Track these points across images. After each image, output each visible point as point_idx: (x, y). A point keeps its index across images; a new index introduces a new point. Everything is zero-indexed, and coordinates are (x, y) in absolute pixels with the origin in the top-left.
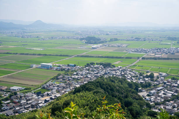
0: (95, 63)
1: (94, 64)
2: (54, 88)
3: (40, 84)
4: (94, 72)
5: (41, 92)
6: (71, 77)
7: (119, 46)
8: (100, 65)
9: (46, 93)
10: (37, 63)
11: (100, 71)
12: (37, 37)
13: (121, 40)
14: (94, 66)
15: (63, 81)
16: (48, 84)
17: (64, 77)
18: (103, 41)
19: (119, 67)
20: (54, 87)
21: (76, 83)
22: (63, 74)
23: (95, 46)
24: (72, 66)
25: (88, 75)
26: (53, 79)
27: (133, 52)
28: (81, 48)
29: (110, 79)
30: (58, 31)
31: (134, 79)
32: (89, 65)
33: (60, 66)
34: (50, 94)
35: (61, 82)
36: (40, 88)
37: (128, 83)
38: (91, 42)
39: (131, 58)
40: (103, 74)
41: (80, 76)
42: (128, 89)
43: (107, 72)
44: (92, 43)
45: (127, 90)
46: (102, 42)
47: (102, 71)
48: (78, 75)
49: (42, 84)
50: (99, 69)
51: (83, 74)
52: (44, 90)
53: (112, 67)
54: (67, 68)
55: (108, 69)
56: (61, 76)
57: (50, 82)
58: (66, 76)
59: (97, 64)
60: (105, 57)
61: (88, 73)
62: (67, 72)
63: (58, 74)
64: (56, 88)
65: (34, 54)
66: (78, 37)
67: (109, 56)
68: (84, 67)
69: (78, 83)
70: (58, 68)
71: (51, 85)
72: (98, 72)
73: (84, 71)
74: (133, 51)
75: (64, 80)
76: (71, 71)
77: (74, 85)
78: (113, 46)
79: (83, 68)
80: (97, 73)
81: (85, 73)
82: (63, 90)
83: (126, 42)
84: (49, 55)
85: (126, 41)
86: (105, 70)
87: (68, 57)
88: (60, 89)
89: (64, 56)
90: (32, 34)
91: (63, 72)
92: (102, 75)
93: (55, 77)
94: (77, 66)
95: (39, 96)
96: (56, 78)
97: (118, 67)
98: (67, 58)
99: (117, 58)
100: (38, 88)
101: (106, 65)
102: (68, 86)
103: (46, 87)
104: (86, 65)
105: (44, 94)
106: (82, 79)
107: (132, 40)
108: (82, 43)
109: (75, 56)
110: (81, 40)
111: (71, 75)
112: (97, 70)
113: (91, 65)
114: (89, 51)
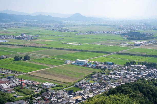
0: (137, 62)
1: (135, 63)
2: (87, 87)
4: (135, 73)
5: (73, 90)
6: (107, 77)
8: (143, 65)
9: (78, 92)
11: (142, 71)
12: (75, 31)
14: (135, 66)
16: (81, 83)
17: (99, 76)
20: (87, 85)
21: (113, 84)
22: (99, 72)
23: (138, 42)
25: (127, 75)
26: (87, 77)
28: (121, 44)
34: (82, 94)
35: (95, 81)
38: (134, 38)
40: (145, 76)
41: (117, 76)
43: (151, 74)
46: (147, 38)
48: (115, 75)
50: (141, 69)
51: (121, 74)
54: (103, 66)
55: (151, 70)
56: (96, 75)
57: (84, 80)
60: (150, 56)
61: (127, 73)
62: (103, 71)
63: (93, 72)
64: (89, 87)
66: (119, 33)
68: (123, 65)
69: (115, 83)
70: (94, 65)
71: (84, 84)
72: (139, 72)
73: (123, 70)
75: (99, 79)
76: (108, 70)
77: (110, 86)
79: (121, 67)
80: (138, 74)
81: (123, 73)
82: (97, 90)
84: (86, 51)
86: (148, 71)
88: (94, 88)
89: (101, 52)
91: (99, 70)
93: (90, 75)
94: (115, 64)
96: (91, 77)
98: (105, 55)
100: (71, 86)
101: (150, 66)
102: (103, 86)
103: (79, 85)
104: (126, 64)
105: (76, 93)
106: (119, 80)
108: (123, 38)
109: (113, 53)
110: (122, 36)
111: (108, 74)
112: (138, 70)
113: (131, 64)
114: (131, 48)
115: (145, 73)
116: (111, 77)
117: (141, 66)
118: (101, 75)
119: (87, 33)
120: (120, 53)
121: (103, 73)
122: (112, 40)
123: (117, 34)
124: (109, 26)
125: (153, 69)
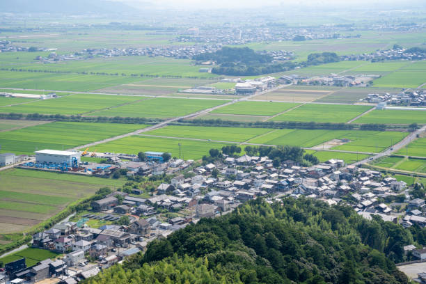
0: (243, 148)
1: (239, 150)
2: (78, 243)
3: (26, 230)
4: (237, 182)
5: (23, 261)
6: (148, 203)
7: (338, 84)
8: (262, 155)
9: (45, 264)
10: (23, 147)
11: (259, 177)
12: (32, 50)
13: (350, 59)
14: (239, 160)
15: (116, 216)
16: (55, 231)
17: (119, 200)
18: (280, 62)
19: (333, 161)
20: (78, 238)
21: (166, 225)
22: (119, 190)
23: (248, 83)
24: (156, 160)
25: (210, 194)
26: (77, 209)
27: (394, 103)
28: (195, 91)
29: (288, 210)
30: (114, 26)
31: (388, 209)
32: (220, 156)
33: (109, 161)
34: (61, 269)
35: (108, 219)
36: (24, 247)
37: (360, 223)
38: (236, 68)
39: (381, 128)
40: (267, 190)
41: (182, 198)
42: (353, 249)
43: (285, 183)
44: (238, 74)
45: (351, 253)
46: (277, 69)
47: (265, 178)
48: (174, 195)
49: (32, 228)
50: (256, 170)
51: (192, 190)
52: (37, 253)
53: (305, 161)
54: (135, 166)
55: (287, 171)
56: (110, 199)
57: (67, 220)
58: (131, 198)
59: (249, 151)
60: (283, 126)
61: (211, 185)
62: (135, 183)
63: (100, 191)
64: (85, 243)
65: (12, 117)
66: (187, 52)
67: (298, 121)
68: (201, 161)
69: (172, 223)
70: (103, 166)
71: (68, 233)
72: (249, 181)
73: (199, 177)
74: (394, 99)
75: (119, 211)
76: (151, 179)
77: (157, 231)
78: (317, 83)
79: (194, 166)
80: (246, 187)
81: (200, 185)
82: (112, 251)
83: (368, 66)
84: (74, 119)
85: (370, 62)
86: (275, 175)
87: (142, 126)
88: (100, 247)
89: (128, 121)
90: (12, 36)
91: (121, 183)
92: (264, 192)
93: (88, 200)
94: (175, 158)
95: (16, 277)
96: (92, 206)
97: (328, 163)
98: (141, 130)
99: (327, 127)
100: (18, 246)
101: (284, 156)
102: (133, 236)
103: (48, 239)
104: (208, 155)
105: (37, 269)
106: (187, 210)
107: (394, 58)
108: (201, 71)
109: (169, 122)
110: (199, 62)
111: (150, 193)
112: (247, 174)
113: (224, 155)
114: (225, 102)
115: (267, 180)
116: (159, 203)
117: (257, 158)
118: (127, 198)
119: (77, 54)
120: (189, 119)
121: (132, 192)
122: (163, 76)
123: (180, 58)
124: (155, 31)
125: (290, 168)
